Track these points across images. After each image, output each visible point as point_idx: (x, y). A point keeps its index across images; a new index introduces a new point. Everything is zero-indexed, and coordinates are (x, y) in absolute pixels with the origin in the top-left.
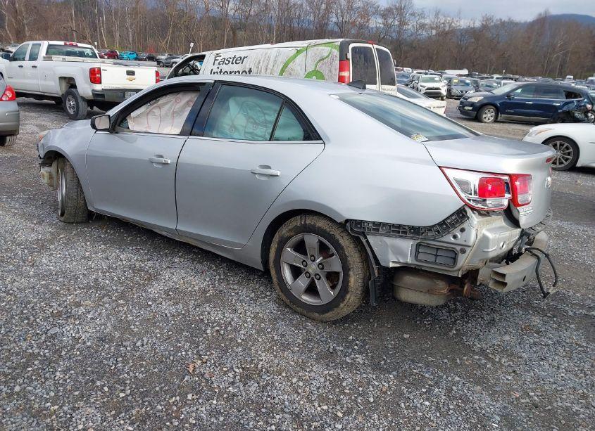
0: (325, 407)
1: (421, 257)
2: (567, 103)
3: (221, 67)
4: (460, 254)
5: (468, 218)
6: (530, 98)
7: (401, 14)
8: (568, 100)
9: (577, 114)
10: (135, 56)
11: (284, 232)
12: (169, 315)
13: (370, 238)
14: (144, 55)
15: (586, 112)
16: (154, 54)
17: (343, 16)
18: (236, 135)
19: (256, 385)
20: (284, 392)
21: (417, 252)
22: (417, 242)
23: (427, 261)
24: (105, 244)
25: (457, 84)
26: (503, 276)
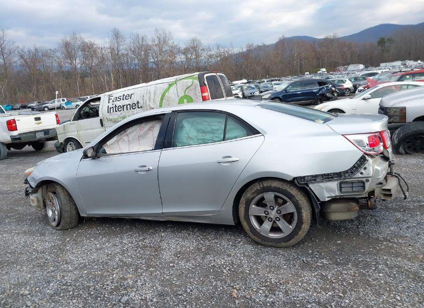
0: (330, 293)
1: (343, 190)
2: (320, 89)
3: (115, 103)
4: (366, 183)
5: (368, 161)
6: (299, 90)
7: (196, 51)
8: (321, 87)
9: (328, 95)
10: (10, 107)
11: (248, 195)
12: (190, 269)
13: (311, 186)
14: (18, 106)
15: (332, 92)
16: (25, 104)
17: (157, 57)
18: (191, 142)
19: (281, 293)
20: (301, 293)
21: (341, 188)
22: (340, 181)
23: (348, 192)
24: (105, 237)
25: (247, 89)
26: (389, 190)
